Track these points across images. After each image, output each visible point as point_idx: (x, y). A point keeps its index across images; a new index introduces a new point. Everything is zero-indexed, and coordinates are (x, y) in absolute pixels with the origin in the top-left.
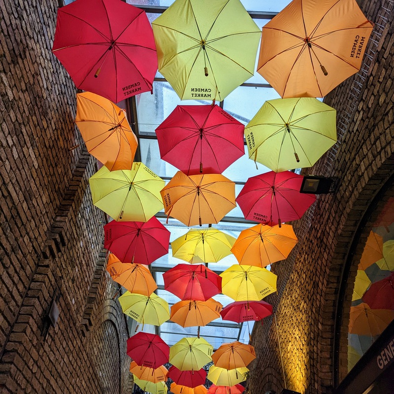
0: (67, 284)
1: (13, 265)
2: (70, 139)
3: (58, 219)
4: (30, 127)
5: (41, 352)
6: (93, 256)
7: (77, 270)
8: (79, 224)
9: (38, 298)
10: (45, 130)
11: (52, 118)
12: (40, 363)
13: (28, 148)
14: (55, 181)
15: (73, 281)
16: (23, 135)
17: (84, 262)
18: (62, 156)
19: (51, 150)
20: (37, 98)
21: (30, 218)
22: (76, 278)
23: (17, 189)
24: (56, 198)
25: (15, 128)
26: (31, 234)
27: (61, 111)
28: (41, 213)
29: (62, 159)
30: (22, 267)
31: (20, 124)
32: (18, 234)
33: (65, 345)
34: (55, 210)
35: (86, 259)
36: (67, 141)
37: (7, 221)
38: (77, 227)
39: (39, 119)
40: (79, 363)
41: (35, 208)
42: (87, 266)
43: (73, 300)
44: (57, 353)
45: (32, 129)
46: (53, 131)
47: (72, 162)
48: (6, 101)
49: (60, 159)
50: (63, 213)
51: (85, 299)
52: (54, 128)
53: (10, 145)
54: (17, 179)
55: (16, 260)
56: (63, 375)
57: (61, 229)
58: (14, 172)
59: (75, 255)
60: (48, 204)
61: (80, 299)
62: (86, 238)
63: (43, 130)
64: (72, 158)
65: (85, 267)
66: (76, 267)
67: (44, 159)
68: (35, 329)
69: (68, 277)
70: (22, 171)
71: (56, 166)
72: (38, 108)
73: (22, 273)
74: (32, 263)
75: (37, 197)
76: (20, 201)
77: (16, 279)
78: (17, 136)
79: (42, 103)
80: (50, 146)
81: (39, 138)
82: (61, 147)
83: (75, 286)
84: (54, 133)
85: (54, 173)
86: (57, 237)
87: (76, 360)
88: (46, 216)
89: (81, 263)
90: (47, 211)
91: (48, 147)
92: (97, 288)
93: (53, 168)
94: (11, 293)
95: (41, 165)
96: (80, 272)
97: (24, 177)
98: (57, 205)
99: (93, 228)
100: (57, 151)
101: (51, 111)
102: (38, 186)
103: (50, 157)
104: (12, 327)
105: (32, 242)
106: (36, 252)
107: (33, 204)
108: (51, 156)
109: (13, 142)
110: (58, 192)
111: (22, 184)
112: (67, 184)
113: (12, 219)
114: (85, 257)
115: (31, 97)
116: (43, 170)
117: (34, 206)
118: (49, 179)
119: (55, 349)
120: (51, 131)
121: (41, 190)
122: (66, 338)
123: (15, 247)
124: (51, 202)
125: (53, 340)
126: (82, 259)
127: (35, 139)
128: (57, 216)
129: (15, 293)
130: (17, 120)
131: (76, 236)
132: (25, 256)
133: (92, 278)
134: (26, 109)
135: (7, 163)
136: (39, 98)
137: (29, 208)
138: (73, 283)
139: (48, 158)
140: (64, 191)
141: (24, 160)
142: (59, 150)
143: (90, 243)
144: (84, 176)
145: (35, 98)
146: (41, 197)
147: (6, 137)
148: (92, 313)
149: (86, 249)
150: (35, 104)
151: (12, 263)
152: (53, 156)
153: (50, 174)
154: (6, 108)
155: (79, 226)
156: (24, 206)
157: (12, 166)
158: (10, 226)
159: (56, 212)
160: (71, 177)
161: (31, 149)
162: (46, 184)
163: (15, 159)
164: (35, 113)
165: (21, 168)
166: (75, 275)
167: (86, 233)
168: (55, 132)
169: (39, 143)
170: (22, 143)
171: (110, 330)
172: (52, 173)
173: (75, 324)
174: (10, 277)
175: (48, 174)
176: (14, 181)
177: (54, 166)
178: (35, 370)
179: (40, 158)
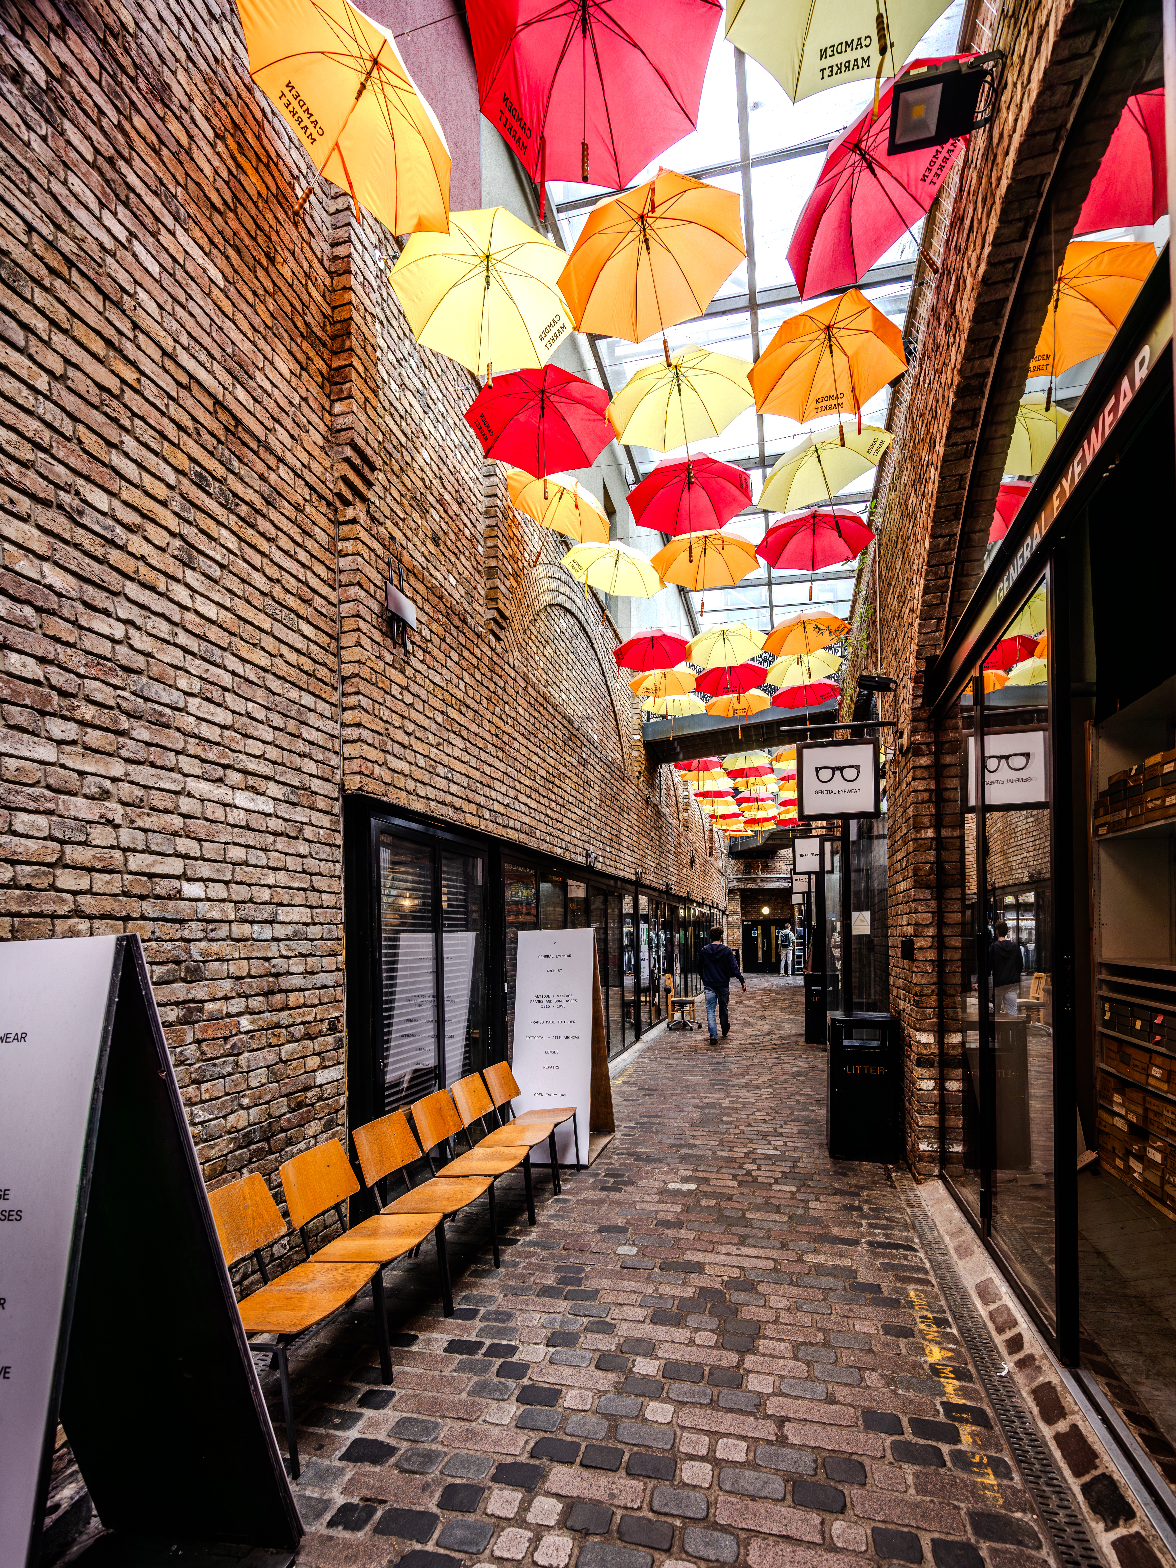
0: (424, 549)
1: (284, 533)
2: (273, 155)
3: (338, 408)
4: (143, 160)
5: (409, 672)
6: (466, 478)
7: (437, 517)
8: (400, 408)
9: (359, 584)
10: (188, 153)
11: (191, 100)
12: (413, 687)
13: (173, 234)
14: (288, 309)
15: (436, 541)
16: (139, 196)
17: (447, 497)
18: (273, 223)
19: (236, 214)
20: (111, 41)
21: (270, 423)
22: (441, 534)
23: (203, 357)
24: (312, 354)
25: (107, 181)
26: (289, 457)
27: (205, 59)
28: (291, 403)
29: (277, 232)
30: (305, 532)
31: (110, 161)
32: (260, 467)
33: (456, 657)
34: (321, 387)
35: (450, 488)
36: (267, 166)
37: (219, 441)
38: (398, 418)
39: (155, 121)
40: (501, 683)
41: (269, 396)
42: (459, 504)
43: (451, 578)
44: (445, 671)
45: (152, 165)
46: (213, 146)
47: (310, 232)
48: (34, 97)
49: (273, 234)
50: (342, 391)
51: (479, 572)
52: (210, 134)
53: (124, 240)
54: (189, 333)
55: (286, 521)
56: (469, 702)
57: (350, 433)
58: (173, 315)
59: (420, 484)
60: (299, 377)
61: (466, 574)
62: (432, 441)
63: (183, 156)
64: (308, 219)
65: (455, 507)
66: (432, 511)
67: (231, 252)
68: (378, 637)
69: (421, 535)
70: (191, 305)
71: (272, 260)
72: (134, 80)
73: (309, 543)
74: (322, 521)
75: (260, 365)
76: (225, 388)
77: (303, 556)
78: (126, 204)
79: (133, 53)
80: (225, 203)
81: (185, 188)
82: (259, 194)
83: (446, 552)
84: (218, 154)
85: (275, 284)
86: (349, 452)
87: (491, 679)
88: (305, 409)
89: (441, 501)
90: (304, 395)
91: (222, 208)
92: (496, 546)
93: (266, 269)
94: (306, 583)
95: (229, 272)
96: (447, 519)
97: (206, 322)
98: (321, 373)
99: (443, 410)
100: (253, 211)
101: (174, 73)
102: (250, 334)
103: (242, 240)
104: (337, 640)
105: (300, 477)
106: (320, 496)
107: (261, 387)
108: (243, 235)
109: (127, 229)
110: (309, 335)
111: (207, 341)
112: (325, 305)
113: (230, 436)
114: (446, 484)
115: (92, 45)
116: (240, 285)
117: (266, 391)
118: (271, 308)
119: (437, 666)
120: (207, 150)
121: (261, 343)
122: (454, 645)
123: (270, 495)
124: (302, 368)
125: (426, 651)
126: (442, 490)
127: (175, 196)
128: (333, 401)
129: (314, 582)
130: (97, 151)
131: (403, 440)
132: (299, 509)
133: (481, 527)
134: (101, 100)
135: (142, 295)
136: (115, 37)
137: (255, 400)
138: (437, 545)
139: (238, 242)
140: (323, 328)
141: (180, 274)
142: (257, 207)
143: (448, 450)
144: (354, 268)
145: (105, 42)
146: (272, 363)
147: (99, 219)
148: (501, 596)
149: (441, 465)
150: (114, 66)
151: (279, 529)
152: (248, 232)
153: (266, 291)
154: (47, 121)
155: (403, 413)
156: (241, 398)
157: (161, 302)
158: (233, 453)
159: (327, 390)
160: (328, 282)
161: (179, 232)
162: (270, 324)
163: (157, 276)
164: (132, 103)
165: (182, 297)
166: (436, 528)
167: (427, 426)
168: (220, 148)
169: (193, 206)
170: (149, 220)
171: (563, 623)
172: (270, 286)
173: (464, 621)
174: (291, 556)
175: (261, 291)
176: (184, 339)
177: (264, 261)
178: (409, 699)
179: (215, 252)
